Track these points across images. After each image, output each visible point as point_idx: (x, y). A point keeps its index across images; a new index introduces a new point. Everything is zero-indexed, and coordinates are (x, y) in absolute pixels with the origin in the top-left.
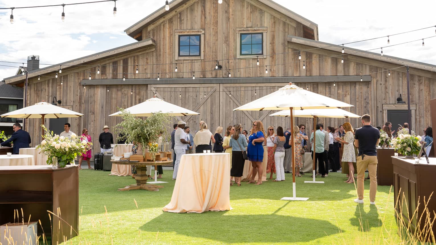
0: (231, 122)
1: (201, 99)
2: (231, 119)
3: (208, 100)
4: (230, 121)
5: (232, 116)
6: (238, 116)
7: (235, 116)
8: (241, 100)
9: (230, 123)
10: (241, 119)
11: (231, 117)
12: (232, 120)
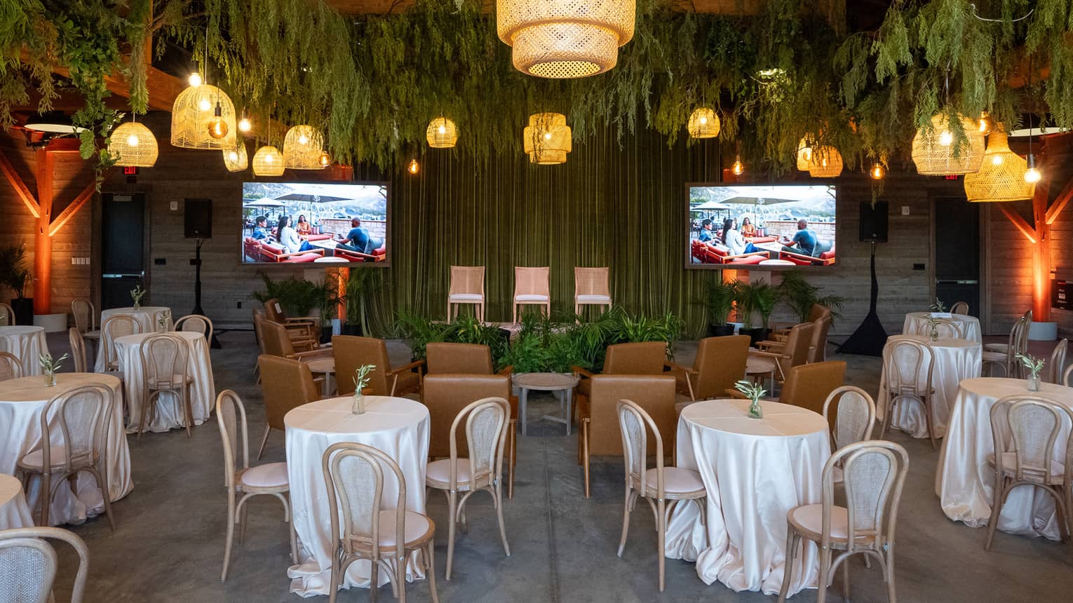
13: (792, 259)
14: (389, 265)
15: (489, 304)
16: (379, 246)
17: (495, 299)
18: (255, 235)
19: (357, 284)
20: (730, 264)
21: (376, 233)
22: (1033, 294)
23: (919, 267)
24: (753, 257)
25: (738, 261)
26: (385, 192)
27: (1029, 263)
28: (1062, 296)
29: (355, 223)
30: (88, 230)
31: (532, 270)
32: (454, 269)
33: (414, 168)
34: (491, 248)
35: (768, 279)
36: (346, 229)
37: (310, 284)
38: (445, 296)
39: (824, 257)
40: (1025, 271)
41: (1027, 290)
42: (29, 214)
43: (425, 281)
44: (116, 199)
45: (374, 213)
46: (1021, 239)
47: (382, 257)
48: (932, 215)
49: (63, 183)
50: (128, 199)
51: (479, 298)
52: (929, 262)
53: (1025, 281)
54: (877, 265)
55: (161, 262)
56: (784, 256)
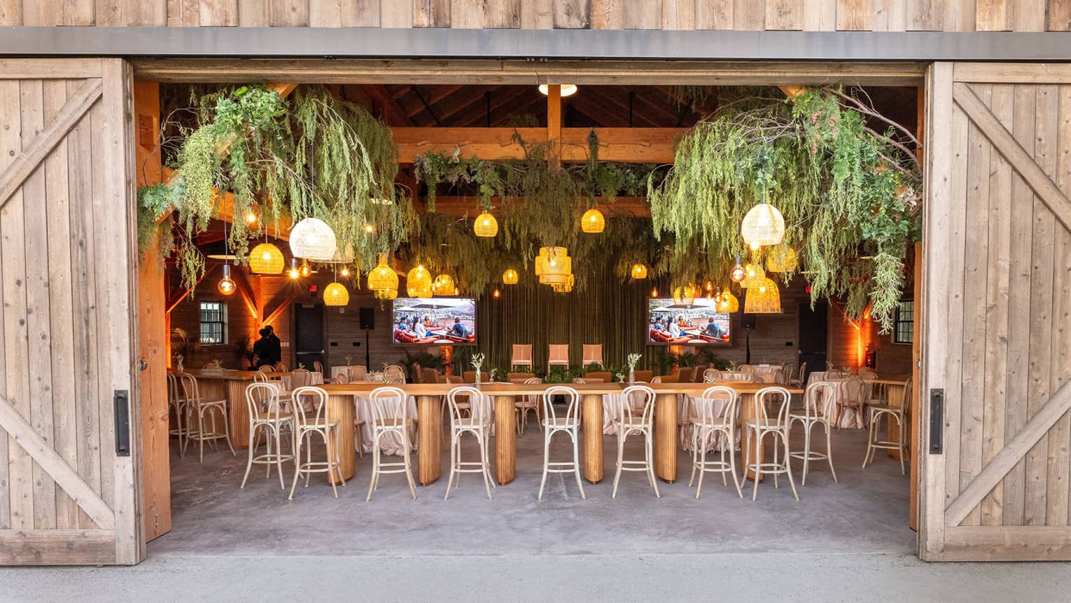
0: (996, 298)
1: (12, 153)
2: (997, 281)
3: (53, 161)
4: (991, 290)
5: (1005, 263)
6: (1038, 264)
7: (1024, 263)
8: (1058, 164)
9: (990, 302)
10: (1059, 281)
11: (997, 268)
12: (1004, 282)
13: (706, 339)
14: (476, 344)
15: (535, 367)
16: (471, 334)
17: (538, 364)
18: (400, 328)
19: (458, 354)
20: (672, 343)
21: (469, 326)
22: (857, 360)
23: (789, 344)
24: (685, 338)
25: (676, 341)
26: (473, 302)
27: (855, 341)
28: (869, 360)
29: (457, 320)
30: (287, 325)
31: (559, 346)
32: (515, 346)
33: (497, 294)
34: (535, 334)
35: (693, 351)
36: (452, 324)
37: (431, 355)
38: (509, 362)
39: (723, 338)
40: (854, 346)
41: (853, 357)
42: (252, 316)
43: (497, 353)
44: (304, 306)
45: (467, 314)
46: (849, 327)
47: (472, 340)
48: (797, 313)
49: (270, 297)
50: (312, 306)
51: (529, 362)
52: (796, 342)
53: (853, 352)
54: (750, 343)
55: (334, 344)
56: (701, 338)
